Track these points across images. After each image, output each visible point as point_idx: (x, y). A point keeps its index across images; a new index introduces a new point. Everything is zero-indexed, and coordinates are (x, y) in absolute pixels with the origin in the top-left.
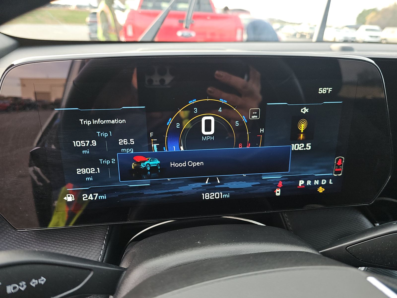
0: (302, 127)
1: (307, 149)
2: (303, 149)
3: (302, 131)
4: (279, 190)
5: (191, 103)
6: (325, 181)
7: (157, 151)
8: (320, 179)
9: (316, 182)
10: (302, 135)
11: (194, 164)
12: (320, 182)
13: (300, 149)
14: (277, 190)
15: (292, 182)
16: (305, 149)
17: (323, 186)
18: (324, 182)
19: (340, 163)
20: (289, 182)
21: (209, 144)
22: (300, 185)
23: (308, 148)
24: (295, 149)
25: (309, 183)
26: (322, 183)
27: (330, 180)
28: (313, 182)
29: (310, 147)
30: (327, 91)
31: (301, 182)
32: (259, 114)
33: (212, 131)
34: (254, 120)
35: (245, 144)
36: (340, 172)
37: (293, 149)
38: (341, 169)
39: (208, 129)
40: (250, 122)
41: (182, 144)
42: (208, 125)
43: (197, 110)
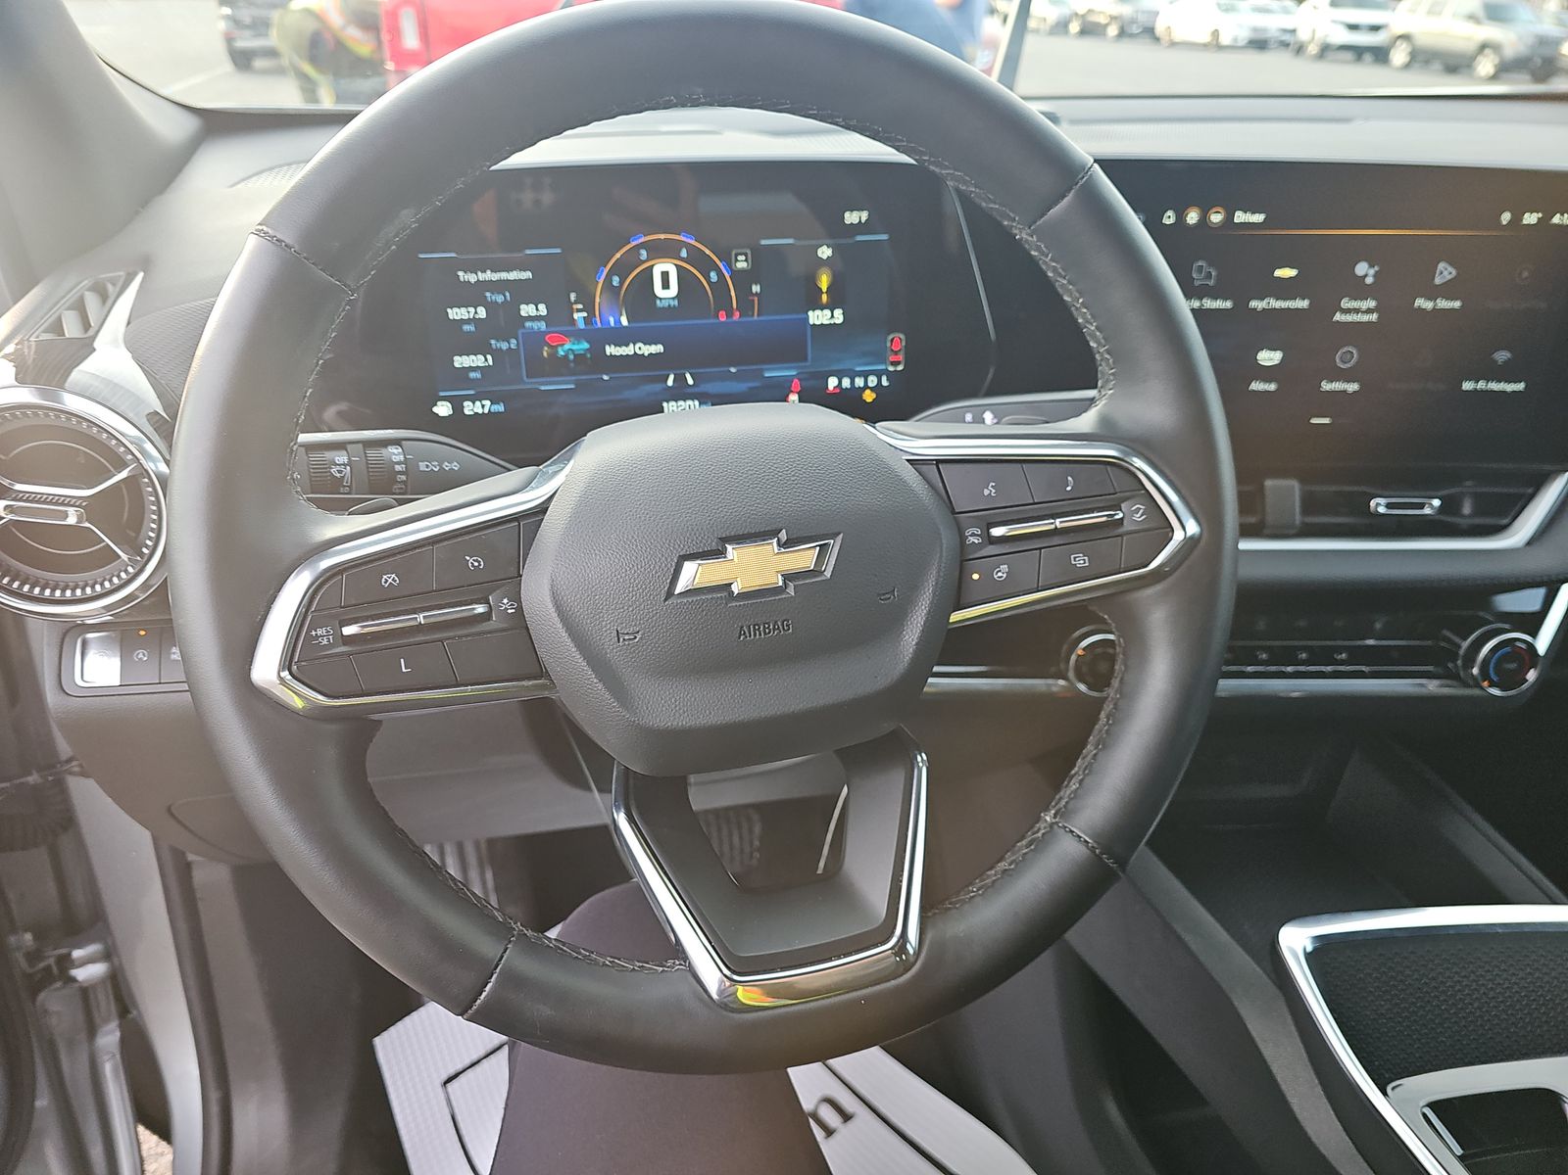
0: (824, 282)
1: (836, 320)
2: (829, 321)
3: (824, 290)
5: (635, 242)
6: (875, 379)
7: (586, 325)
8: (865, 375)
9: (859, 382)
10: (824, 296)
11: (646, 350)
12: (866, 381)
13: (825, 321)
14: (790, 397)
15: (815, 382)
16: (832, 321)
17: (872, 389)
18: (872, 381)
19: (897, 345)
20: (811, 383)
21: (669, 312)
22: (830, 387)
23: (838, 318)
24: (816, 321)
25: (846, 383)
26: (870, 384)
27: (884, 378)
28: (852, 381)
29: (841, 317)
30: (860, 218)
31: (832, 383)
32: (750, 261)
33: (673, 290)
34: (742, 271)
35: (729, 314)
36: (898, 363)
37: (811, 323)
38: (901, 357)
39: (666, 285)
40: (735, 274)
41: (624, 313)
42: (666, 280)
43: (644, 254)
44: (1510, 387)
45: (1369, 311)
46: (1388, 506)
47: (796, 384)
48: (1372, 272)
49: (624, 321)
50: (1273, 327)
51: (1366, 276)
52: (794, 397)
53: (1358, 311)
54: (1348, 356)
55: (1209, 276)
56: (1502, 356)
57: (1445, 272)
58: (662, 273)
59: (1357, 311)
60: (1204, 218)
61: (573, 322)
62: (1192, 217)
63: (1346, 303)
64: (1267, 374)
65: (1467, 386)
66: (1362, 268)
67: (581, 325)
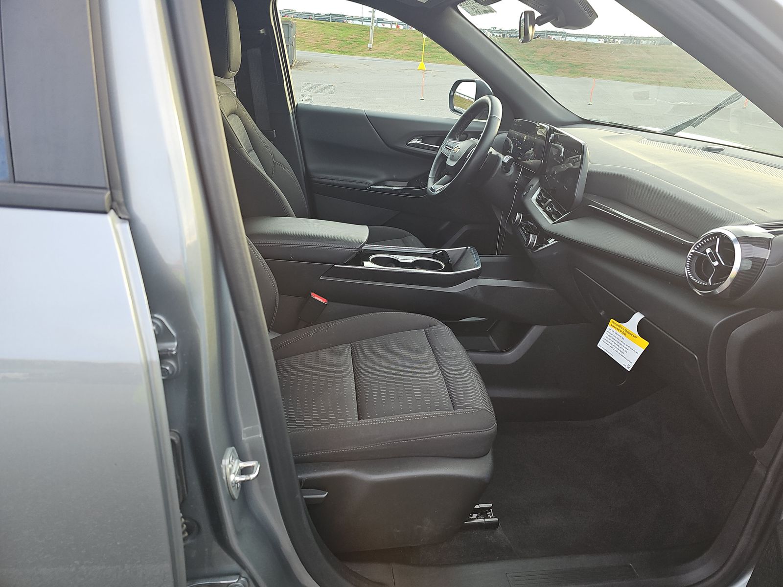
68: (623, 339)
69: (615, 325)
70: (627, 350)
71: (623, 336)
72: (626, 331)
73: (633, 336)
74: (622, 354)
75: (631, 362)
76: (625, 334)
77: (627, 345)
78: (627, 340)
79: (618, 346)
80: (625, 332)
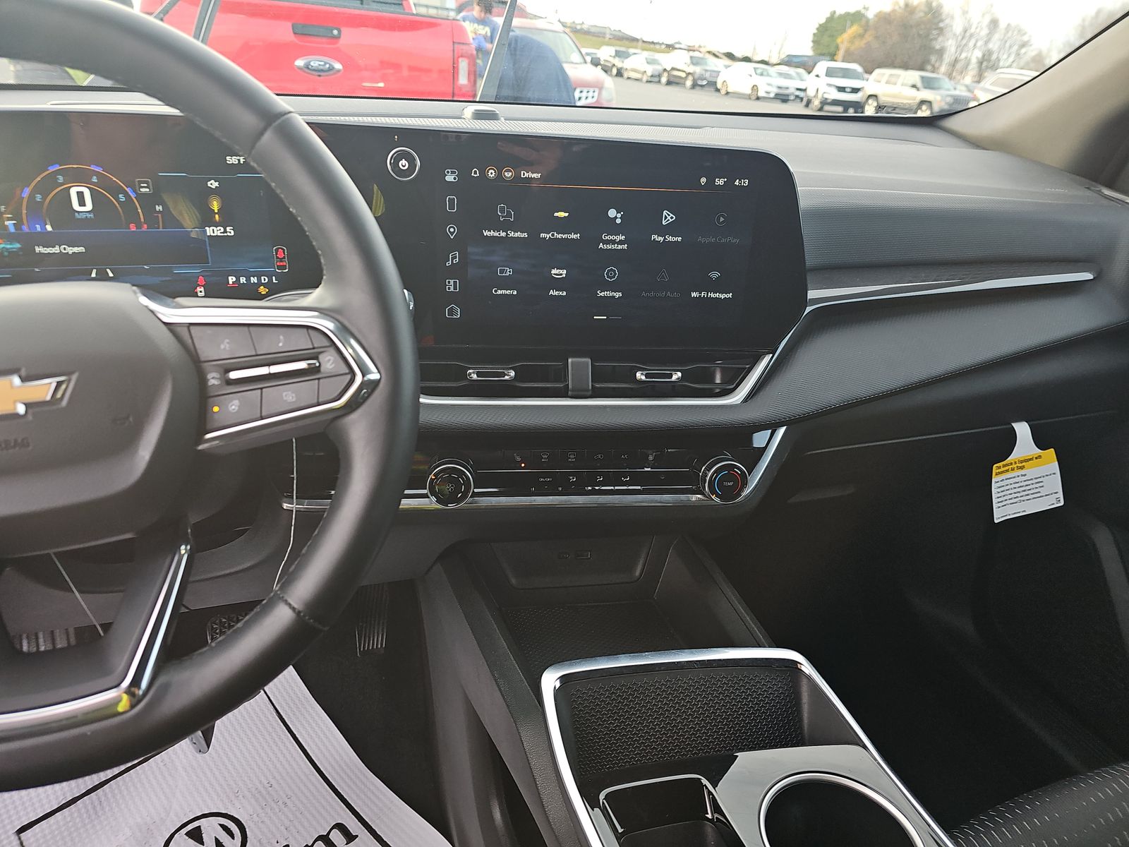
0: (215, 206)
1: (229, 234)
2: (222, 234)
3: (216, 211)
4: (202, 289)
5: (52, 169)
6: (266, 278)
7: (16, 230)
8: (259, 276)
9: (254, 280)
10: (217, 216)
11: (70, 250)
12: (259, 279)
13: (219, 234)
14: (199, 289)
15: (218, 278)
16: (225, 234)
17: (264, 285)
18: (264, 280)
19: (281, 255)
20: (214, 279)
21: (85, 222)
22: (231, 283)
23: (230, 232)
24: (212, 234)
25: (243, 280)
26: (263, 281)
27: (274, 278)
28: (248, 280)
29: (232, 232)
30: (239, 160)
31: (232, 279)
32: (151, 187)
33: (89, 206)
34: (145, 194)
35: (139, 225)
36: (283, 267)
37: (208, 234)
38: (286, 263)
39: (82, 203)
40: (140, 197)
41: (48, 222)
42: (81, 198)
43: (61, 179)
44: (723, 296)
45: (621, 242)
46: (647, 376)
47: (201, 280)
48: (619, 215)
49: (49, 228)
50: (557, 252)
51: (616, 217)
52: (201, 291)
53: (615, 242)
54: (612, 273)
55: (509, 215)
56: (715, 275)
57: (668, 217)
58: (78, 192)
59: (613, 242)
60: (499, 175)
61: (6, 228)
62: (492, 174)
63: (605, 237)
64: (558, 284)
65: (694, 294)
66: (612, 213)
67: (12, 229)
68: (1025, 475)
69: (1002, 469)
70: (1041, 484)
71: (1022, 472)
72: (1022, 462)
73: (1036, 458)
74: (1039, 495)
75: (1056, 493)
76: (1022, 468)
77: (1036, 478)
78: (1031, 472)
79: (1024, 491)
80: (1021, 465)
